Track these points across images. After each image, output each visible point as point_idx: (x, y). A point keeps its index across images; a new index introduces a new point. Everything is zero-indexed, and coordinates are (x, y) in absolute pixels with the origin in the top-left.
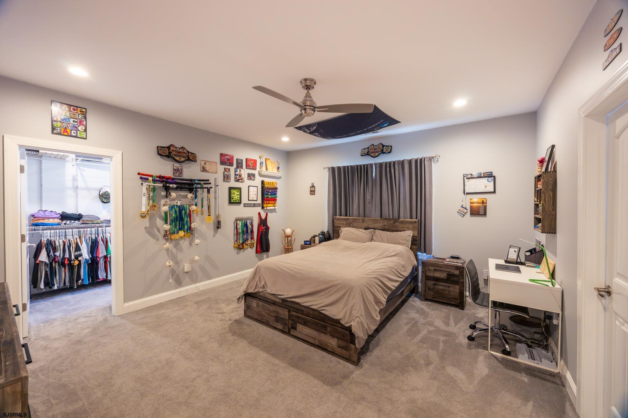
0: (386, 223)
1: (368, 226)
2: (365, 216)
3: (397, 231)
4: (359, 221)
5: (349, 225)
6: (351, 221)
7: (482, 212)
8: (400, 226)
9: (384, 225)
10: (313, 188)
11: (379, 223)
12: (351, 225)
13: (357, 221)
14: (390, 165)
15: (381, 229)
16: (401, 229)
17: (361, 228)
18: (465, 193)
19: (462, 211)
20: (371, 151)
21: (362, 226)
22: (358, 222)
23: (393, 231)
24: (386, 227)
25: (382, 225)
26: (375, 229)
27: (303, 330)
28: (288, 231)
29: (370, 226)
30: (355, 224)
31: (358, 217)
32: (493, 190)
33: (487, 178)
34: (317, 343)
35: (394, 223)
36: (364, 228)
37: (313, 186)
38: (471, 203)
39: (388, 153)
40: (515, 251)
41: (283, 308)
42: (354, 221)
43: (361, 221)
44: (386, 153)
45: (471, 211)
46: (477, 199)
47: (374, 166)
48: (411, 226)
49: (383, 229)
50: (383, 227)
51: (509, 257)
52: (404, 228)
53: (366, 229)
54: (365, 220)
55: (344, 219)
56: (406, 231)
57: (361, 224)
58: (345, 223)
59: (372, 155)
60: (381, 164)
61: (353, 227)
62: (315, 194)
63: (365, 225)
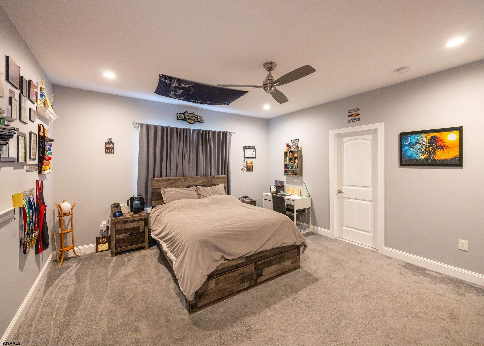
0: (205, 180)
1: (190, 185)
2: (183, 176)
3: (214, 185)
4: (181, 180)
5: (170, 185)
6: (173, 181)
7: (251, 169)
8: (216, 181)
9: (204, 182)
10: (112, 145)
11: (200, 180)
12: (173, 185)
13: (180, 180)
14: (206, 134)
15: (201, 185)
16: (216, 184)
17: (184, 186)
18: (245, 158)
19: (243, 169)
20: (187, 117)
21: (184, 185)
22: (181, 182)
23: (211, 186)
24: (205, 183)
25: (202, 182)
26: (196, 186)
27: (268, 271)
28: (66, 206)
29: (192, 184)
30: (177, 184)
31: (175, 177)
32: (255, 157)
33: (253, 150)
34: (279, 272)
35: (211, 179)
36: (186, 187)
37: (110, 142)
38: (247, 164)
39: (201, 123)
40: (274, 187)
41: (249, 264)
42: (176, 181)
43: (184, 181)
44: (200, 122)
45: (247, 168)
46: (250, 161)
47: (191, 131)
48: (222, 180)
49: (203, 185)
50: (203, 183)
51: (271, 191)
52: (218, 182)
53: (188, 187)
54: (187, 179)
55: (165, 180)
56: (219, 184)
57: (183, 183)
58: (165, 183)
59: (189, 121)
60: (199, 131)
61: (175, 186)
62: (113, 152)
63: (187, 183)
